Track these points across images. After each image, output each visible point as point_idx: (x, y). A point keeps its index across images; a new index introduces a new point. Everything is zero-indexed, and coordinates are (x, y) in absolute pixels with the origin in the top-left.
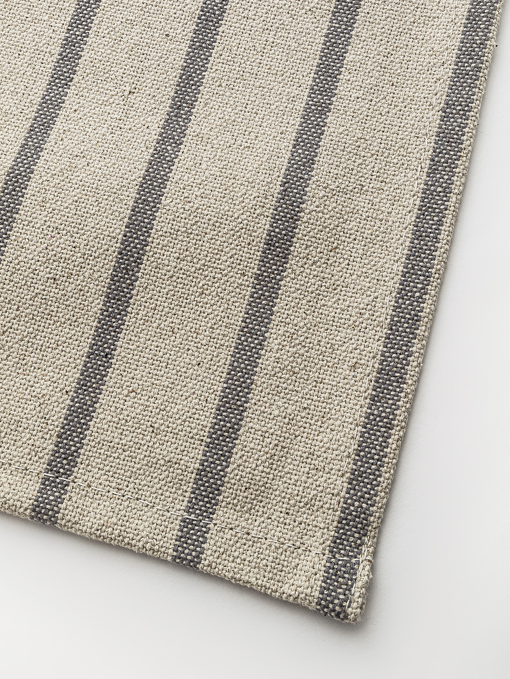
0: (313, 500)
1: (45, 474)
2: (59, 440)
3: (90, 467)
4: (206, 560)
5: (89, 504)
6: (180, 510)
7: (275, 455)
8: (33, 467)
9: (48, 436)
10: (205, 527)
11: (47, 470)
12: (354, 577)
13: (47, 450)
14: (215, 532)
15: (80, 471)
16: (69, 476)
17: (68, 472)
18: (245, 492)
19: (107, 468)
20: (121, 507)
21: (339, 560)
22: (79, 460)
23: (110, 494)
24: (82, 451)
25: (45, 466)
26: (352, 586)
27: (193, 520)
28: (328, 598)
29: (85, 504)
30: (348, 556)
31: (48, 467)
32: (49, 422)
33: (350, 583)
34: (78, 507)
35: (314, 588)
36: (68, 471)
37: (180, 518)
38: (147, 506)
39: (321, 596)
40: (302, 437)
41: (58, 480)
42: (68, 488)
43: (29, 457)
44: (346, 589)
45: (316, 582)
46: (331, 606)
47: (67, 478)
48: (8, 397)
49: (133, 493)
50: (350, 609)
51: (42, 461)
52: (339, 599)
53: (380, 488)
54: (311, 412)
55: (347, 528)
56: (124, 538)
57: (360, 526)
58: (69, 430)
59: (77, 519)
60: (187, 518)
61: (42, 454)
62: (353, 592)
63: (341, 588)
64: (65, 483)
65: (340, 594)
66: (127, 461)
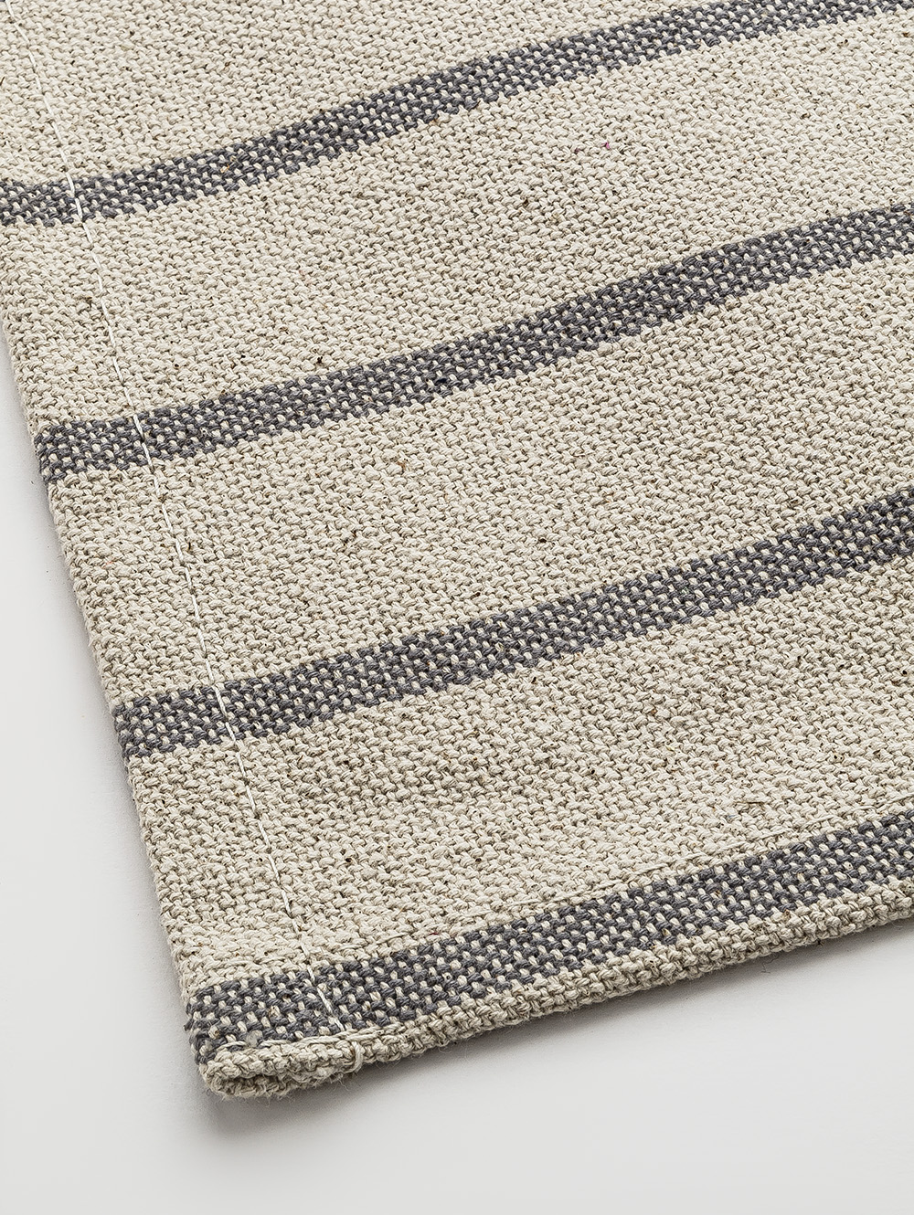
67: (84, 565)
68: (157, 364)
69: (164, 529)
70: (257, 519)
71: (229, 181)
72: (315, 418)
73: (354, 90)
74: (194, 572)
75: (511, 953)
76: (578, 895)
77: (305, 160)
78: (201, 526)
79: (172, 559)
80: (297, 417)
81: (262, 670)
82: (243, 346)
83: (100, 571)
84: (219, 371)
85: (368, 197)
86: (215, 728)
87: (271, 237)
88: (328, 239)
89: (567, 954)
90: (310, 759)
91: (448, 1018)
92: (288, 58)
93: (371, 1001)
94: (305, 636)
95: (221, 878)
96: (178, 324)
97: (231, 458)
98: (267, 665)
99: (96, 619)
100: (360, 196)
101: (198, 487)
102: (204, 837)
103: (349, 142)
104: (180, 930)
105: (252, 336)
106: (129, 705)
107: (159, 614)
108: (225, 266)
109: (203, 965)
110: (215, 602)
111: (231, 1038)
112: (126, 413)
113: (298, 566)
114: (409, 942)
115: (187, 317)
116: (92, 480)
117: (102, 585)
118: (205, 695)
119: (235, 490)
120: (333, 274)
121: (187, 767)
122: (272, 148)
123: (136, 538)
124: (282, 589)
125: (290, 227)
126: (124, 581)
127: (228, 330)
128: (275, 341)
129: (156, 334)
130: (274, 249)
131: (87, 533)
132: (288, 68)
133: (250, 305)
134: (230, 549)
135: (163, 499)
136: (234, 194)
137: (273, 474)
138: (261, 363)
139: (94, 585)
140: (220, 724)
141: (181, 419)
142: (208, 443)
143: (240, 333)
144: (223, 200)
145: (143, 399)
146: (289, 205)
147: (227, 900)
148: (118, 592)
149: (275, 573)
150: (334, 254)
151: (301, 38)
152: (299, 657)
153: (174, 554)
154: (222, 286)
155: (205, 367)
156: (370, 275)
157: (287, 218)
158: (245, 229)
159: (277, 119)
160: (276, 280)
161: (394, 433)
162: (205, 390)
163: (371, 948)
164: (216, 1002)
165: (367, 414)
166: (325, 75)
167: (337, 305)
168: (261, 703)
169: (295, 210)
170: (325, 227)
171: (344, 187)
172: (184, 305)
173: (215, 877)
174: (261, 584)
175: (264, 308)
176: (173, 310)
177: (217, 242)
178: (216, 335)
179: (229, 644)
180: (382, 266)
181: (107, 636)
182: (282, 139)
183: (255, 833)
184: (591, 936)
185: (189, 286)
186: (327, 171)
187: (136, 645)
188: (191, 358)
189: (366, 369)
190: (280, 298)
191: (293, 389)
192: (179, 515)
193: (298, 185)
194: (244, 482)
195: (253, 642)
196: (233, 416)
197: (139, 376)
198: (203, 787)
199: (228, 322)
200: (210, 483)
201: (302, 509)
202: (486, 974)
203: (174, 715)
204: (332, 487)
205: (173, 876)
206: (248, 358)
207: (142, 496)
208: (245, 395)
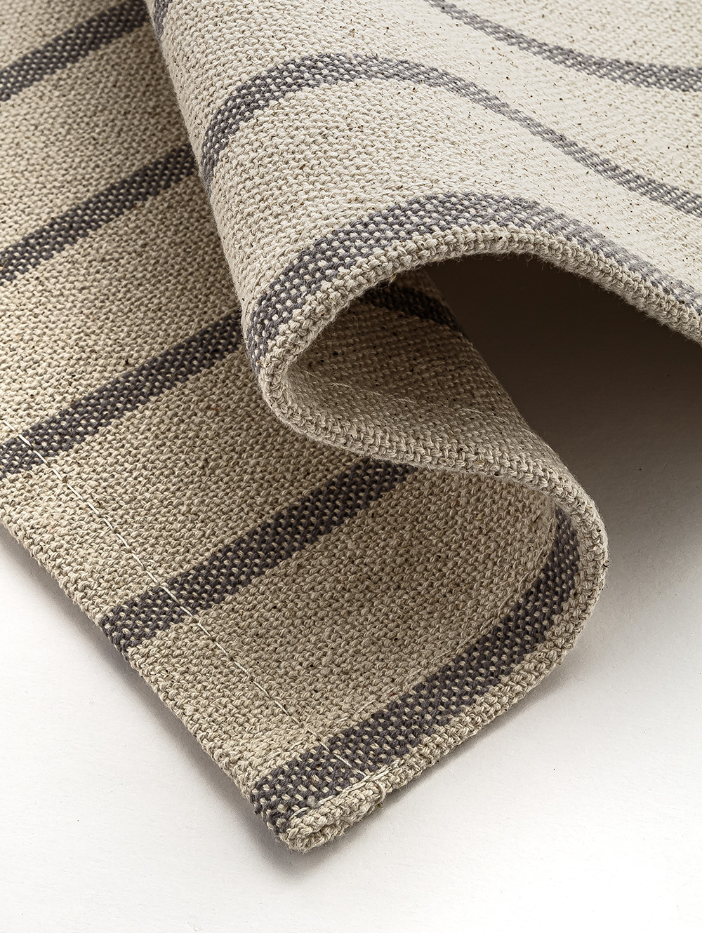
0: (359, 673)
1: (21, 436)
2: (70, 410)
3: (83, 461)
4: (146, 647)
5: (46, 498)
6: (161, 576)
7: (349, 591)
8: (11, 420)
9: (58, 398)
10: (179, 616)
11: (26, 433)
12: (338, 788)
13: (45, 413)
14: (186, 628)
15: (68, 458)
16: (48, 455)
17: (51, 451)
18: (269, 611)
19: (105, 475)
20: (86, 527)
21: (335, 758)
22: (76, 446)
23: (83, 505)
24: (88, 438)
25: (26, 427)
26: (325, 796)
27: (170, 598)
28: (278, 787)
29: (42, 496)
30: (352, 761)
31: (31, 431)
32: (74, 383)
33: (326, 790)
34: (29, 491)
35: (269, 763)
36: (51, 449)
37: (153, 585)
38: (123, 545)
39: (270, 777)
40: (407, 593)
41: (30, 452)
42: (35, 467)
43: (15, 407)
44: (313, 794)
45: (278, 758)
46: (274, 798)
47: (44, 456)
48: (46, 330)
49: (115, 521)
50: (298, 820)
51: (28, 420)
52: (292, 796)
53: (468, 709)
54: (444, 570)
55: (380, 729)
56: (59, 556)
57: (401, 738)
58: (93, 406)
59: (17, 500)
60: (163, 590)
61: (36, 413)
62: (321, 802)
63: (307, 788)
64: (36, 459)
65: (299, 792)
66: (140, 482)
67: (34, 536)
68: (17, 399)
69: (76, 499)
70: (135, 474)
71: (8, 274)
72: (142, 398)
73: (70, 203)
74: (111, 519)
75: (450, 689)
76: (473, 637)
77: (54, 249)
78: (100, 490)
79: (91, 516)
80: (129, 401)
81: (186, 566)
82: (70, 370)
83: (47, 537)
84: (62, 390)
85: (110, 260)
86: (175, 612)
87: (54, 300)
88: (93, 290)
89: (486, 677)
90: (248, 613)
91: (432, 744)
92: (13, 195)
93: (373, 750)
94: (207, 535)
95: (230, 706)
96: (18, 371)
97: (99, 440)
98: (189, 562)
99: (59, 567)
100: (103, 260)
101: (86, 466)
102: (204, 684)
103: (81, 232)
104: (220, 747)
105: (72, 362)
106: (111, 615)
107: (101, 551)
108: (32, 325)
109: (250, 764)
110: (134, 534)
111: (295, 808)
112: (12, 435)
113: (178, 494)
114: (380, 706)
115: (23, 364)
116: (12, 481)
117: (54, 544)
118: (157, 593)
119: (110, 460)
120: (108, 309)
121: (170, 643)
122: (28, 248)
123: (60, 510)
124: (175, 511)
125: (63, 290)
126: (67, 538)
127: (54, 363)
128: (90, 360)
129: (7, 381)
130: (59, 306)
131: (27, 515)
132: (16, 200)
133: (61, 344)
134: (127, 498)
135: (65, 480)
136: (15, 282)
137: (133, 441)
138: (87, 376)
139: (47, 546)
140: (177, 609)
141: (51, 428)
142: (78, 437)
143: (63, 363)
144: (9, 287)
145: (19, 423)
146: (56, 278)
147: (242, 719)
148: (66, 546)
149: (166, 503)
150: (102, 298)
151: (16, 181)
152: (208, 550)
153: (91, 512)
154: (36, 338)
155: (51, 391)
156: (132, 304)
157: (59, 286)
158: (34, 300)
159: (23, 231)
160: (70, 324)
161: (199, 392)
162: (58, 405)
163: (356, 717)
164: (273, 787)
165: (175, 385)
166: (44, 199)
167: (119, 327)
168: (197, 587)
169: (62, 280)
170: (87, 284)
171: (89, 258)
172: (16, 358)
173: (225, 707)
174: (159, 512)
175: (71, 342)
176: (12, 363)
177: (18, 313)
178: (48, 369)
179: (157, 557)
180: (138, 296)
181: (73, 576)
182: (32, 241)
183: (237, 671)
184: (494, 659)
185: (14, 345)
186: (72, 252)
187: (95, 576)
188: (39, 388)
189: (159, 358)
190: (80, 333)
191: (118, 385)
192: (81, 487)
193: (57, 265)
194: (115, 453)
195: (171, 550)
196: (86, 415)
197: (9, 410)
198: (187, 652)
199: (52, 358)
200: (92, 461)
201: (163, 458)
202: (442, 708)
203: (144, 612)
204: (177, 437)
205: (197, 716)
206: (77, 376)
207: (50, 483)
208: (87, 399)
